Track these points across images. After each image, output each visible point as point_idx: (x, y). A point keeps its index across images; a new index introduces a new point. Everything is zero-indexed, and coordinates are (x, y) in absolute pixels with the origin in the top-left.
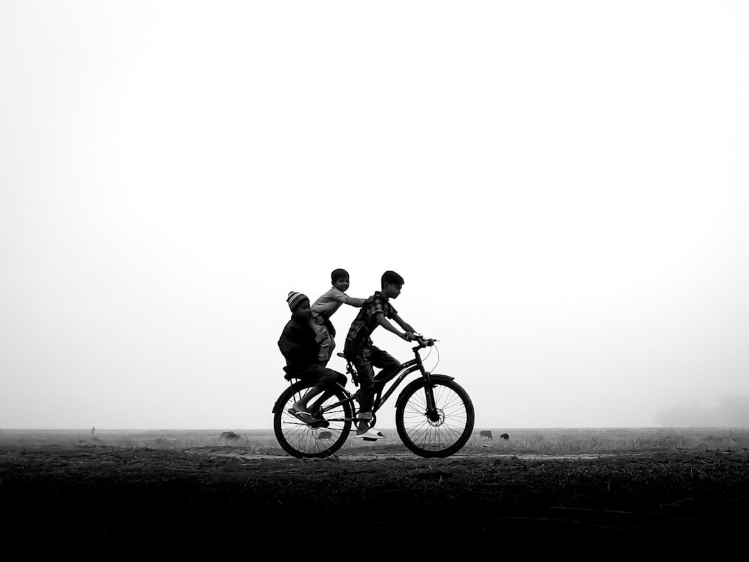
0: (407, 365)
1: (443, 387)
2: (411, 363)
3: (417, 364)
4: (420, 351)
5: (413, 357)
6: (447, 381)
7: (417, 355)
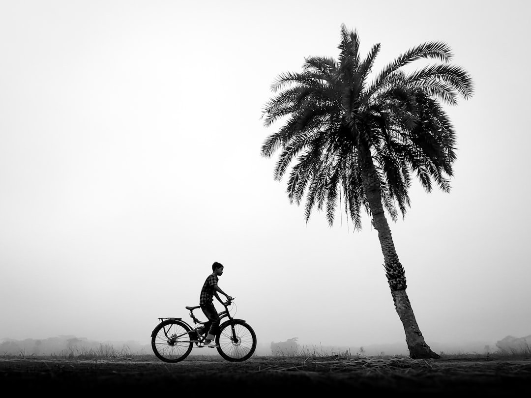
0: (221, 314)
1: (240, 325)
2: (224, 313)
3: (227, 313)
4: (228, 307)
5: (224, 310)
6: (242, 322)
7: (227, 309)
